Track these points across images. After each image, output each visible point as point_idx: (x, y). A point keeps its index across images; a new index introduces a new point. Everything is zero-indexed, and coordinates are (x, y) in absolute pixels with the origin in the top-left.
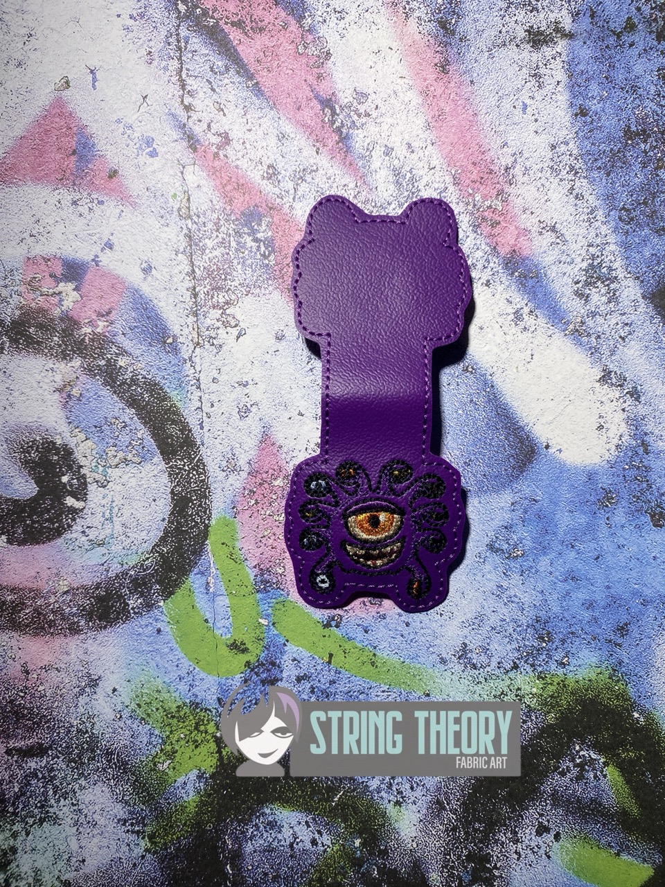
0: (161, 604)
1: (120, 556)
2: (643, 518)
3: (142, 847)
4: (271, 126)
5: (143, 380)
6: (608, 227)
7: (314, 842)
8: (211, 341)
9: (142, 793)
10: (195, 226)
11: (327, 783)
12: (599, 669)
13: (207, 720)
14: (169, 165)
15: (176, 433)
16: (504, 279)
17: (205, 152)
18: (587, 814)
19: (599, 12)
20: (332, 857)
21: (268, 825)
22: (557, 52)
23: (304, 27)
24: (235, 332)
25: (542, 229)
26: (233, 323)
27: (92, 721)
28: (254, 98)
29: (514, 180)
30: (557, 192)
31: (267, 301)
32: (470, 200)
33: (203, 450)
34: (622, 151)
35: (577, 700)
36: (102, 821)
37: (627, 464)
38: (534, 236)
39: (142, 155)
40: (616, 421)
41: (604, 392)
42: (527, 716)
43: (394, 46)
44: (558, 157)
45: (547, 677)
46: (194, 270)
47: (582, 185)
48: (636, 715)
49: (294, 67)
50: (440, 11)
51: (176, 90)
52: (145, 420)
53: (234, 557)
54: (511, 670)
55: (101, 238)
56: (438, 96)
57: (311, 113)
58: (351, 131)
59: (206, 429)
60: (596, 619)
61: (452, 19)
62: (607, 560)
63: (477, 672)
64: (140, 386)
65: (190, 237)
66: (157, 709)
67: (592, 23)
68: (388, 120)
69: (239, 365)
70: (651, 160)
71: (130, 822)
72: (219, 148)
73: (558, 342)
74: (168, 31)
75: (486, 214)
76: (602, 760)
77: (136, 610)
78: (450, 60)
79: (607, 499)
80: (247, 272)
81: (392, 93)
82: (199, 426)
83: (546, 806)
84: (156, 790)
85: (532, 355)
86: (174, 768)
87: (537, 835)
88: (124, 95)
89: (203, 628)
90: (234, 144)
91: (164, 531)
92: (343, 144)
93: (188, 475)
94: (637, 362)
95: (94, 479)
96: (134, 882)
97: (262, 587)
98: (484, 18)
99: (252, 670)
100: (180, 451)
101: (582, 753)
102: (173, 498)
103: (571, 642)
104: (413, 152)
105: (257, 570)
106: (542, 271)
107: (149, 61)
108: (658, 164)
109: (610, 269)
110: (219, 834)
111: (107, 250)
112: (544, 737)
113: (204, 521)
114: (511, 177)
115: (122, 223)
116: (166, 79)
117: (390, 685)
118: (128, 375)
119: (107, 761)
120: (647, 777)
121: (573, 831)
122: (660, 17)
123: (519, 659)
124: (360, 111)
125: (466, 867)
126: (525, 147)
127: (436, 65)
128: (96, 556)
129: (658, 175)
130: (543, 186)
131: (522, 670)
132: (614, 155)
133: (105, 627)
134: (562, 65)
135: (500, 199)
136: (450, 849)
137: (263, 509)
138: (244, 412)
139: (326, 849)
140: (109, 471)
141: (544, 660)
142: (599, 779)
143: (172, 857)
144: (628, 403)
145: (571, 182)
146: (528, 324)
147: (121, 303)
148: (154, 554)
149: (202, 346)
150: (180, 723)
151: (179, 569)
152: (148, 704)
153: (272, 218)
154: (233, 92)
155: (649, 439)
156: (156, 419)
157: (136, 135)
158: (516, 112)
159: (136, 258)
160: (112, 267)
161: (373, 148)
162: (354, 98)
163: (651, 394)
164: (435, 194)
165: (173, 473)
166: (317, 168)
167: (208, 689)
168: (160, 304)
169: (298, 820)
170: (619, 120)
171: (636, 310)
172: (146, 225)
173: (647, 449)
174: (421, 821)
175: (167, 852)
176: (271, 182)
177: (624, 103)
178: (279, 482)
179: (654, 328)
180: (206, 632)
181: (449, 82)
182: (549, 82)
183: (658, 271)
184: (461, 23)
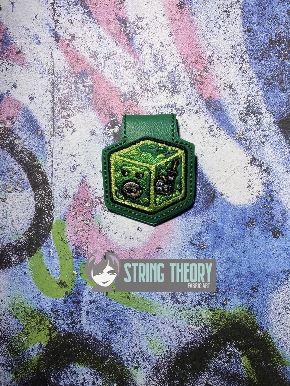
0: (27, 260)
1: (9, 235)
2: (268, 233)
3: (11, 378)
4: (95, 32)
5: (26, 151)
6: (258, 87)
7: (94, 383)
8: (59, 133)
9: (12, 352)
10: (56, 78)
11: (102, 355)
12: (242, 308)
13: (45, 319)
14: (45, 48)
15: (40, 178)
17: (63, 43)
18: (231, 380)
21: (72, 373)
24: (71, 130)
25: (225, 87)
26: (70, 126)
28: (88, 18)
29: (213, 62)
30: (234, 69)
31: (87, 116)
32: (190, 71)
33: (52, 187)
35: (229, 322)
37: (262, 206)
38: (221, 90)
39: (33, 43)
40: (257, 183)
41: (252, 169)
42: (204, 329)
45: (215, 310)
46: (54, 99)
47: (246, 66)
48: (259, 332)
49: (108, 3)
51: (51, 13)
52: (26, 170)
53: (63, 240)
54: (197, 306)
55: (11, 82)
56: (177, 20)
57: (115, 26)
58: (134, 36)
59: (54, 176)
60: (241, 283)
62: (249, 253)
63: (180, 305)
64: (24, 154)
65: (53, 84)
66: (22, 312)
68: (152, 31)
69: (72, 146)
70: (282, 55)
71: (5, 365)
72: (70, 41)
73: (230, 143)
75: (198, 78)
76: (240, 354)
77: (15, 262)
78: (184, 2)
79: (250, 222)
80: (79, 101)
81: (155, 17)
82: (51, 175)
83: (211, 374)
84: (19, 351)
85: (217, 149)
86: (28, 341)
88: (26, 15)
89: (46, 274)
90: (77, 40)
91: (30, 225)
92: (130, 42)
93: (44, 198)
94: (270, 155)
97: (76, 255)
99: (69, 296)
100: (41, 186)
101: (230, 349)
102: (36, 209)
103: (228, 294)
104: (163, 47)
105: (74, 247)
108: (285, 57)
109: (258, 108)
110: (48, 375)
111: (14, 88)
112: (211, 340)
113: (50, 221)
114: (211, 61)
115: (21, 75)
116: (47, 7)
117: (136, 309)
118: (19, 149)
120: (262, 363)
123: (201, 300)
124: (139, 26)
126: (219, 46)
127: (177, 5)
129: (285, 63)
130: (227, 66)
131: (203, 306)
132: (263, 52)
134: (239, 6)
135: (205, 71)
137: (79, 217)
138: (73, 169)
140: (7, 194)
141: (214, 302)
142: (238, 363)
143: (25, 384)
144: (264, 175)
145: (241, 64)
146: (216, 133)
147: (18, 114)
148: (25, 235)
149: (55, 136)
150: (32, 319)
151: (37, 244)
152: (18, 309)
153: (93, 76)
154: (78, 15)
155: (274, 194)
156: (31, 170)
157: (31, 34)
158: (215, 29)
159: (27, 92)
160: (15, 96)
161: (144, 44)
162: (136, 20)
163: (275, 171)
164: (173, 67)
165: (37, 197)
166: (116, 53)
167: (47, 304)
168: (37, 115)
169: (86, 371)
170: (267, 35)
171: (270, 129)
172: (33, 77)
173: (272, 199)
174: (147, 377)
175: (23, 382)
176: (94, 58)
177: (270, 26)
178: (88, 204)
179: (279, 139)
180: (47, 275)
181: (183, 13)
182: (232, 15)
183: (282, 110)
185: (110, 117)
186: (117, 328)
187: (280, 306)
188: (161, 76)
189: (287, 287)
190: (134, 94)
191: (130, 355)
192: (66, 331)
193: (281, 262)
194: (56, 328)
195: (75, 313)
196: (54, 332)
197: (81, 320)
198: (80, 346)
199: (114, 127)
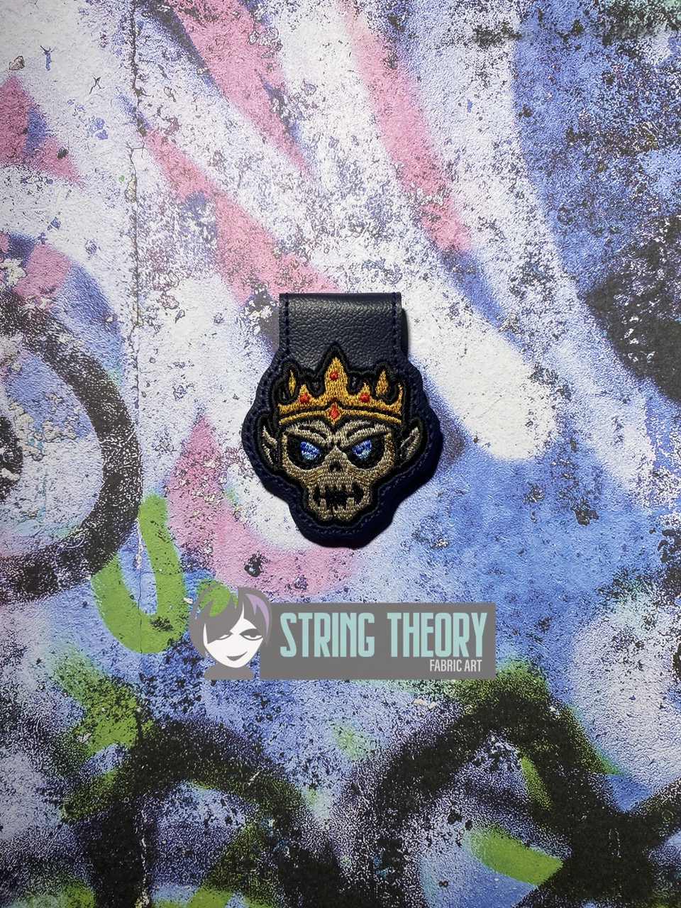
0: (89, 578)
1: (51, 529)
2: (569, 514)
3: (59, 817)
4: (220, 114)
5: (82, 357)
6: (547, 227)
7: (228, 820)
8: (150, 321)
9: (61, 764)
10: (140, 208)
11: (243, 763)
12: (519, 663)
13: (128, 696)
14: (118, 147)
15: (112, 411)
16: (441, 274)
17: (154, 136)
18: (499, 804)
19: (547, 15)
20: (246, 836)
21: (184, 801)
22: (504, 52)
23: (256, 17)
24: (174, 313)
25: (482, 225)
26: (172, 305)
27: (15, 690)
28: (204, 85)
29: (456, 176)
30: (498, 190)
31: (207, 285)
32: (412, 194)
33: (137, 429)
34: (564, 153)
35: (495, 692)
36: (21, 790)
37: (554, 461)
38: (473, 232)
39: (92, 136)
40: (546, 417)
41: (534, 389)
42: (445, 707)
43: (344, 39)
44: (501, 156)
46: (137, 251)
47: (523, 184)
48: (552, 709)
49: (245, 56)
50: (391, 6)
51: (128, 74)
52: (82, 397)
53: (163, 535)
55: (48, 217)
56: (385, 91)
57: (260, 101)
58: (298, 122)
59: (141, 408)
60: (518, 614)
61: (402, 16)
62: (532, 555)
64: (78, 363)
65: (135, 219)
66: (80, 682)
67: (539, 24)
68: (334, 112)
69: (177, 346)
70: (592, 162)
71: (48, 791)
72: (167, 133)
73: (492, 338)
74: (122, 16)
75: (427, 208)
76: (517, 752)
77: (63, 583)
78: (398, 55)
79: (533, 494)
80: (189, 255)
81: (340, 85)
82: (134, 405)
83: (459, 794)
84: (75, 761)
85: (466, 350)
86: (94, 741)
87: (448, 823)
88: (77, 77)
89: (128, 604)
90: (183, 129)
91: (95, 507)
92: (290, 134)
93: (121, 452)
94: (570, 361)
95: (30, 452)
96: (50, 851)
97: (188, 566)
98: (434, 16)
99: (175, 648)
100: (114, 428)
101: (497, 744)
102: (105, 475)
104: (358, 144)
105: (184, 549)
106: (480, 267)
107: (103, 45)
108: (598, 167)
109: (547, 268)
110: (136, 807)
111: (54, 229)
112: (461, 728)
113: (135, 499)
114: (453, 173)
115: (68, 202)
116: (119, 62)
118: (68, 352)
119: (29, 731)
120: (560, 770)
121: (484, 820)
122: (608, 21)
124: (308, 103)
125: (377, 852)
126: (469, 144)
127: (384, 60)
128: (28, 528)
129: (598, 178)
130: (485, 183)
132: (555, 155)
133: (33, 599)
134: (508, 65)
135: (441, 194)
136: (363, 833)
137: (193, 489)
138: (179, 393)
139: (240, 827)
140: (45, 445)
142: (513, 771)
143: (89, 828)
144: (558, 401)
145: (512, 181)
146: (463, 318)
147: (65, 281)
148: (84, 528)
149: (141, 326)
150: (101, 697)
151: (108, 544)
152: (71, 676)
153: (216, 203)
154: (184, 78)
155: (577, 437)
156: (93, 396)
157: (87, 116)
158: (461, 109)
159: (81, 237)
160: (57, 246)
161: (319, 139)
162: (302, 89)
163: (581, 392)
164: (378, 187)
165: (106, 450)
166: (263, 156)
167: (130, 665)
168: (102, 283)
169: (213, 798)
170: (562, 122)
171: (570, 310)
172: (93, 206)
173: (575, 447)
174: (335, 804)
175: (83, 823)
176: (217, 168)
177: (568, 105)
178: (211, 464)
179: (588, 328)
180: (130, 608)
181: (397, 78)
182: (495, 82)
183: (593, 272)
184: (411, 19)
185: (252, 287)
186: (273, 708)
187: (593, 657)
188: (354, 204)
189: (606, 619)
190: (300, 241)
191: (300, 763)
192: (172, 718)
193: (594, 571)
194: (150, 713)
195: (189, 683)
196: (146, 721)
197: (200, 696)
198: (200, 746)
199: (262, 308)
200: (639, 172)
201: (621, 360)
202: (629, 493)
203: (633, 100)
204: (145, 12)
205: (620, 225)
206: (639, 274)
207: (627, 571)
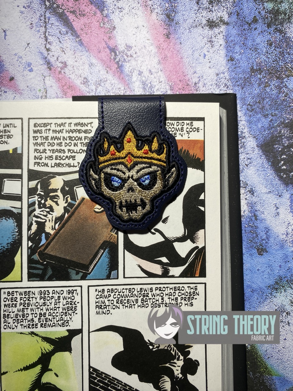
2: (253, 250)
4: (86, 60)
6: (242, 113)
14: (38, 76)
17: (55, 70)
19: (241, 14)
22: (221, 31)
23: (104, 15)
28: (79, 46)
29: (199, 89)
34: (249, 78)
37: (247, 225)
39: (26, 71)
40: (242, 204)
43: (145, 25)
49: (98, 33)
50: (167, 10)
51: (43, 41)
56: (165, 49)
57: (105, 54)
58: (123, 63)
61: (172, 14)
67: (237, 18)
68: (141, 59)
70: (263, 83)
74: (40, 14)
78: (171, 32)
81: (143, 46)
88: (19, 43)
90: (69, 67)
92: (119, 69)
94: (253, 177)
98: (188, 14)
104: (152, 74)
107: (31, 28)
108: (266, 85)
109: (242, 132)
114: (197, 88)
116: (39, 36)
120: (250, 374)
122: (269, 16)
124: (128, 54)
126: (204, 74)
127: (164, 34)
129: (265, 90)
132: (245, 79)
134: (223, 37)
144: (248, 196)
145: (225, 91)
154: (69, 43)
155: (258, 213)
157: (23, 61)
158: (201, 58)
161: (133, 71)
162: (125, 48)
163: (259, 192)
166: (107, 80)
170: (248, 64)
173: (256, 218)
176: (85, 85)
177: (251, 56)
179: (262, 161)
181: (170, 43)
182: (216, 45)
183: (264, 134)
184: (176, 16)
189: (272, 301)
193: (265, 278)
200: (285, 87)
201: (278, 176)
202: (282, 240)
203: (282, 53)
204: (51, 12)
205: (276, 112)
206: (286, 135)
207: (281, 278)
